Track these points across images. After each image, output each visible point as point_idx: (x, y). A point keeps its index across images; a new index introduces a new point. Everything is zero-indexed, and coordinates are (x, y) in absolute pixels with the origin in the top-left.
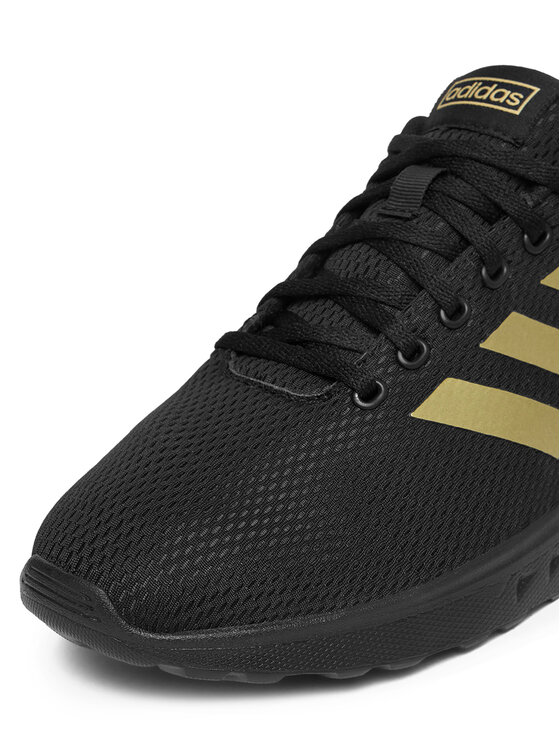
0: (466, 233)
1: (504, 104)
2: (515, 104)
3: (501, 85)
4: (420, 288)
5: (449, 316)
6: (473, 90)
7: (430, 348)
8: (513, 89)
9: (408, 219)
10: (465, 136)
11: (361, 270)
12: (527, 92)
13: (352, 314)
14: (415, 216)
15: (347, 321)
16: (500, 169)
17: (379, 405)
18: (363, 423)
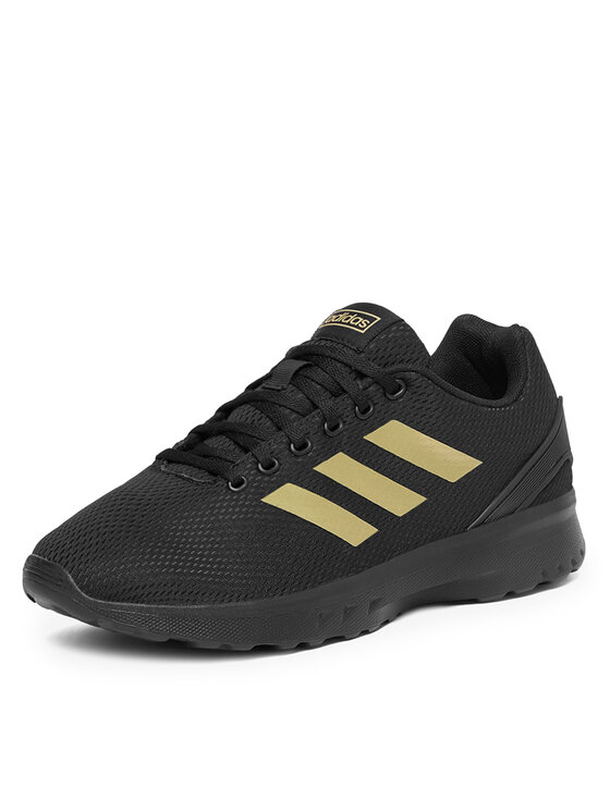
0: (316, 400)
1: (357, 327)
2: (363, 326)
3: (359, 315)
4: (280, 429)
5: (298, 449)
6: (342, 318)
7: (280, 464)
8: (364, 317)
9: (279, 391)
10: (329, 344)
11: (243, 420)
12: (372, 320)
13: (236, 443)
14: (283, 389)
15: (232, 447)
16: (346, 365)
17: (243, 490)
18: (231, 500)
